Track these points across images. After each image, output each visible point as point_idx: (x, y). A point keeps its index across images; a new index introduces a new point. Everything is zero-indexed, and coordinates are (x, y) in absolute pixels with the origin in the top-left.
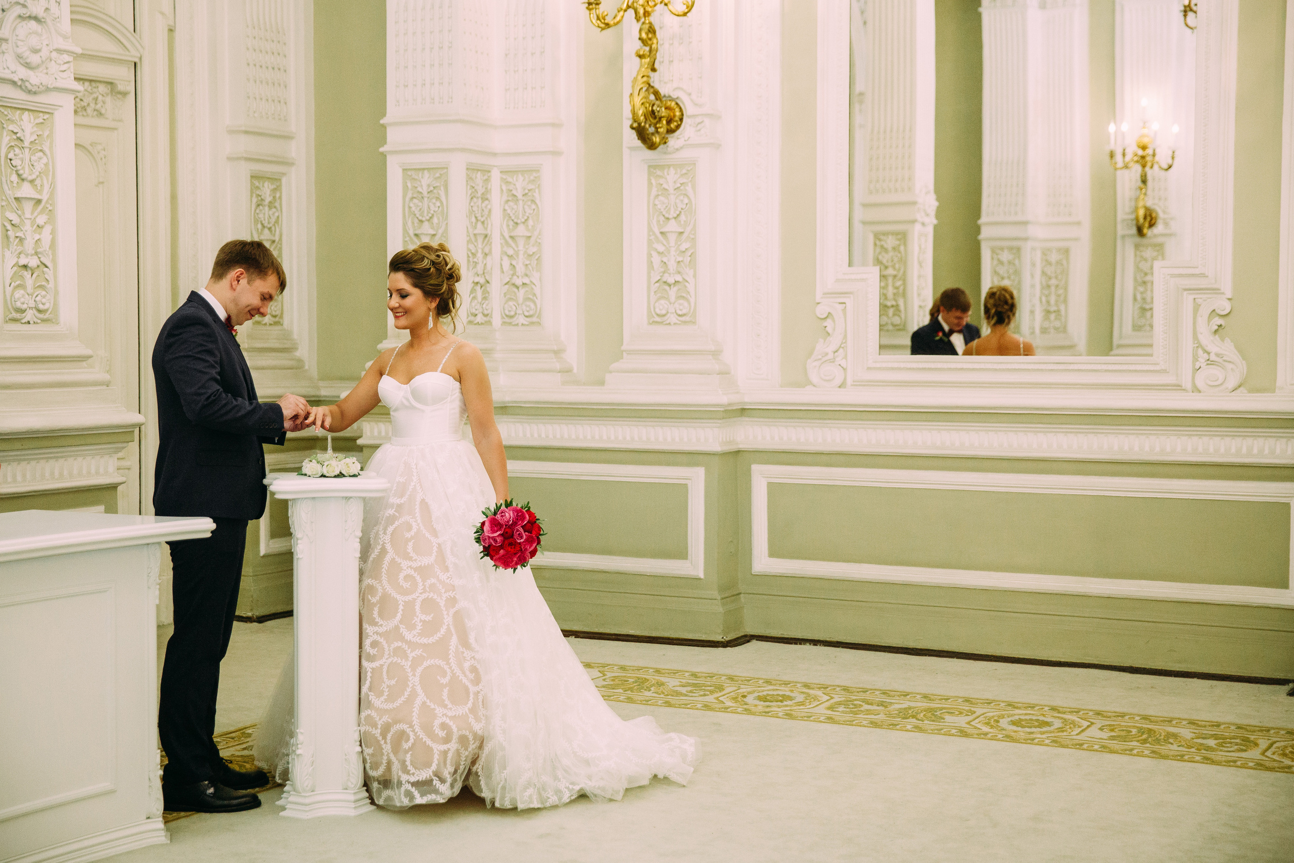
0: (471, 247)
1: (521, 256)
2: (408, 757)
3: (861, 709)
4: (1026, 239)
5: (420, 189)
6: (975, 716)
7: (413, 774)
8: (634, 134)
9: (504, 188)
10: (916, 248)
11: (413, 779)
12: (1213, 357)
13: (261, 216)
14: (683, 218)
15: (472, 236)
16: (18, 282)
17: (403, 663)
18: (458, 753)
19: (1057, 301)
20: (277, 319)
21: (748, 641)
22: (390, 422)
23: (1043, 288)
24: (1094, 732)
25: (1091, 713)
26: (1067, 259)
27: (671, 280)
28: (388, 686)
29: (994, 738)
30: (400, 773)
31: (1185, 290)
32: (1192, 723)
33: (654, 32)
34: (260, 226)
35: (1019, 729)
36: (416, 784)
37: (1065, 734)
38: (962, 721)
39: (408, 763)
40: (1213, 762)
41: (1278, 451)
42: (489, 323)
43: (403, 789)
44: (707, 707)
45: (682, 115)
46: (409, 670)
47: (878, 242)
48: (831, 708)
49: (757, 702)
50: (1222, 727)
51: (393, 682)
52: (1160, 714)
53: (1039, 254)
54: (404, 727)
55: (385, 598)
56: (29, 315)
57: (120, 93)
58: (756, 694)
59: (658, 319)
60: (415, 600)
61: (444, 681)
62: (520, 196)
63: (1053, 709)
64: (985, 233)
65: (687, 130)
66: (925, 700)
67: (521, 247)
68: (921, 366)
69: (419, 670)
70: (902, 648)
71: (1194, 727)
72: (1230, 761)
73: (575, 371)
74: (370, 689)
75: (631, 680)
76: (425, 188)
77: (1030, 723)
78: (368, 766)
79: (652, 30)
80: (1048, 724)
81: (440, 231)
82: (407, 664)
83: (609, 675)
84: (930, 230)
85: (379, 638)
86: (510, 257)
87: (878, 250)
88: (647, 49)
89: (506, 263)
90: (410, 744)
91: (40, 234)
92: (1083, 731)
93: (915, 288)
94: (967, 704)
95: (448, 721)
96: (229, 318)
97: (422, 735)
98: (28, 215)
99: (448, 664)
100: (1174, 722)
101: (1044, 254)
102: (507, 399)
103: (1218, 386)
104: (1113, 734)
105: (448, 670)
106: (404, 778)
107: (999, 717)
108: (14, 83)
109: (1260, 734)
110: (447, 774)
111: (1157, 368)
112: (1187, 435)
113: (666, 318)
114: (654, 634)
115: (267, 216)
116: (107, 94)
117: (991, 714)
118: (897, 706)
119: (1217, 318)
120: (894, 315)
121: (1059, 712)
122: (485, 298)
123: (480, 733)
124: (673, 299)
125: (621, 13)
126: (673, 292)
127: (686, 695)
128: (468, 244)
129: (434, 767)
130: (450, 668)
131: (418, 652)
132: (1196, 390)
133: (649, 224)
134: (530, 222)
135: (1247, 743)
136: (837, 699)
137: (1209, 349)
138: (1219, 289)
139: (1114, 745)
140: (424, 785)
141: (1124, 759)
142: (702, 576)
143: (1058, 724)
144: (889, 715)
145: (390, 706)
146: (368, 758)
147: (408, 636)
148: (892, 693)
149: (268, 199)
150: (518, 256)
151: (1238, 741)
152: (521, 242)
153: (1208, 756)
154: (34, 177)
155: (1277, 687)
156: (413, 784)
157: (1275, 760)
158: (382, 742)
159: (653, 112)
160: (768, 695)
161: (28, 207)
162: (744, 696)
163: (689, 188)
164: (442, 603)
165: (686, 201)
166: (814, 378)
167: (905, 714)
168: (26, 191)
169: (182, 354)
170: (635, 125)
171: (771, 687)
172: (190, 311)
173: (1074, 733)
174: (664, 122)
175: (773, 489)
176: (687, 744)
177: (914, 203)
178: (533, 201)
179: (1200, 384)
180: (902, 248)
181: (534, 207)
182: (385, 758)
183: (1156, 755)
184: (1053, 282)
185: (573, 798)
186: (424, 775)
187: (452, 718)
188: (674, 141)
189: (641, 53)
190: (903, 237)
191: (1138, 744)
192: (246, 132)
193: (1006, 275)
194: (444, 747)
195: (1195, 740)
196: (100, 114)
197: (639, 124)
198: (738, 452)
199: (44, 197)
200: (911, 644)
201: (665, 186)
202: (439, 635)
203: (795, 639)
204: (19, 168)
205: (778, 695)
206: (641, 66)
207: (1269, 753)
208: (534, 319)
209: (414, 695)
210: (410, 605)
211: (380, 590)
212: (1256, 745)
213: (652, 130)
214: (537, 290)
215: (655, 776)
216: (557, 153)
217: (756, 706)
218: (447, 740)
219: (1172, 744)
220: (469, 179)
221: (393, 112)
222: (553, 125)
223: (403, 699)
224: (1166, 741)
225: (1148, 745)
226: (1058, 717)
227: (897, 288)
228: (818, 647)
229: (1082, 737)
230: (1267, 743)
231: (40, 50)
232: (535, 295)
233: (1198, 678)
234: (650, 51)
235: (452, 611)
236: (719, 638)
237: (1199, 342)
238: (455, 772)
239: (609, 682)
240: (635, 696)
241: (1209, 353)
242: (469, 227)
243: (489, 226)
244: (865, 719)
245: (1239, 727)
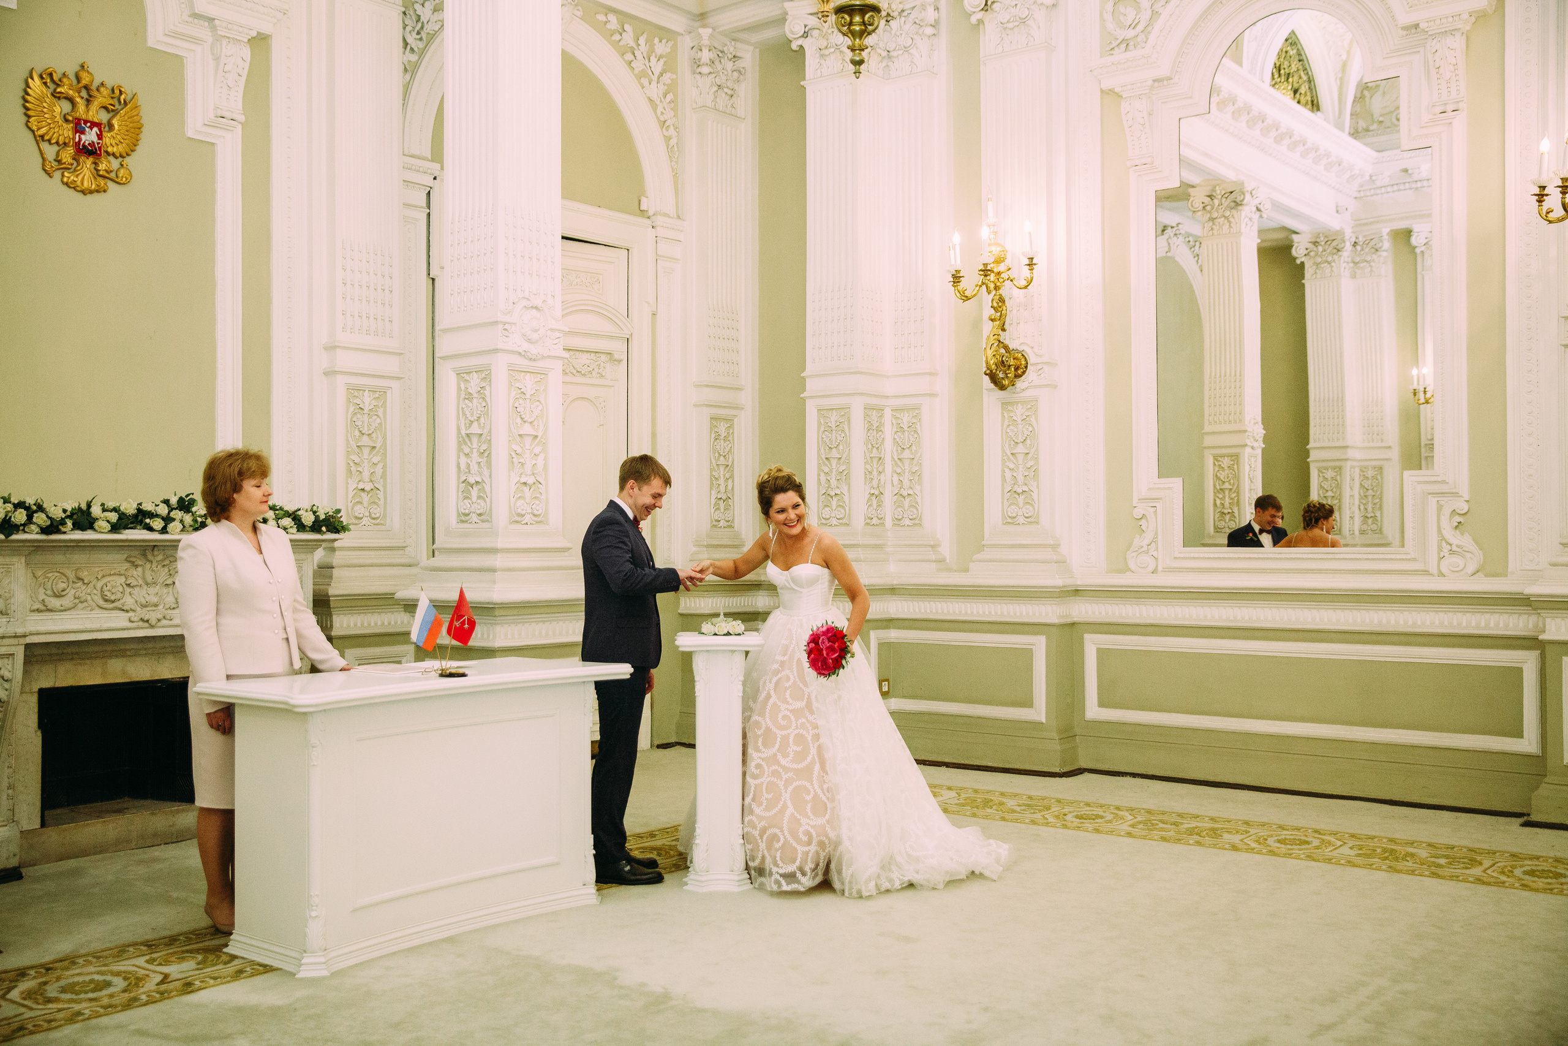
0: (868, 467)
1: (907, 474)
2: (778, 855)
3: (1157, 827)
4: (1346, 460)
5: (830, 424)
6: (1248, 835)
7: (782, 867)
8: (987, 379)
9: (894, 422)
10: (1247, 468)
11: (781, 871)
12: (1454, 548)
13: (718, 447)
14: (1028, 442)
15: (868, 458)
16: (520, 495)
17: (779, 782)
18: (817, 853)
19: (1373, 508)
20: (729, 524)
21: (1081, 773)
22: (778, 596)
23: (1361, 498)
24: (1346, 850)
25: (1347, 835)
26: (1381, 473)
27: (1020, 490)
28: (766, 799)
29: (1259, 853)
30: (772, 866)
31: (1430, 494)
32: (1430, 845)
33: (1004, 302)
34: (717, 455)
35: (1283, 846)
36: (784, 876)
37: (1320, 850)
38: (1236, 839)
39: (778, 859)
40: (1438, 876)
41: (1511, 625)
42: (883, 524)
43: (773, 878)
44: (1033, 822)
45: (1027, 363)
46: (783, 788)
47: (1216, 463)
48: (1133, 826)
49: (1074, 819)
50: (1455, 849)
51: (770, 796)
52: (1406, 838)
53: (1357, 470)
54: (777, 831)
55: (768, 730)
56: (527, 518)
57: (616, 360)
58: (1075, 813)
59: (1010, 521)
60: (789, 734)
61: (808, 798)
62: (906, 428)
63: (1316, 831)
64: (1313, 456)
65: (1031, 375)
66: (1211, 822)
67: (907, 467)
68: (1236, 556)
69: (790, 788)
70: (1204, 781)
71: (1431, 848)
72: (1453, 876)
73: (948, 561)
74: (753, 800)
75: (979, 800)
76: (833, 423)
77: (1293, 842)
78: (748, 857)
79: (1002, 300)
80: (1307, 843)
81: (845, 456)
82: (781, 784)
83: (963, 796)
84: (1259, 452)
85: (761, 762)
86: (899, 474)
87: (1217, 469)
88: (999, 314)
89: (896, 479)
90: (780, 844)
91: (536, 460)
92: (1335, 849)
93: (1247, 499)
94: (1245, 826)
95: (810, 829)
96: (635, 518)
97: (789, 838)
98: (528, 447)
99: (812, 785)
100: (1415, 845)
101: (1362, 471)
102: (895, 582)
103: (1462, 570)
104: (1360, 852)
105: (812, 790)
106: (775, 869)
107: (1268, 836)
108: (520, 353)
109: (1487, 855)
110: (808, 868)
111: (1408, 557)
112: (1434, 611)
113: (1016, 519)
114: (1007, 766)
115: (722, 446)
116: (607, 362)
117: (1262, 834)
118: (1186, 826)
119: (1457, 517)
120: (1230, 520)
121: (1320, 834)
122: (879, 506)
123: (834, 838)
124: (1021, 505)
125: (978, 288)
126: (1021, 500)
127: (1020, 813)
128: (865, 465)
129: (798, 863)
130: (813, 788)
131: (790, 775)
132: (1441, 574)
133: (1003, 447)
134: (914, 448)
135: (1473, 862)
136: (1139, 819)
137: (1451, 541)
138: (1457, 493)
139: (1359, 861)
140: (790, 877)
141: (1364, 871)
142: (1044, 721)
143: (1316, 843)
144: (1178, 832)
145: (767, 814)
146: (748, 851)
147: (783, 762)
148: (1185, 816)
149: (724, 434)
150: (904, 474)
151: (1465, 860)
152: (907, 462)
153: (1437, 872)
154: (532, 419)
155: (1513, 819)
156: (781, 875)
157: (1493, 877)
158: (760, 841)
159: (1003, 362)
160: (1084, 814)
161: (528, 440)
162: (1065, 815)
163: (1033, 419)
164: (809, 738)
165: (1031, 429)
166: (1132, 566)
167: (1191, 832)
168: (527, 429)
169: (605, 545)
170: (988, 372)
171: (1088, 808)
172: (609, 514)
173: (1328, 850)
174: (1013, 369)
175: (1103, 654)
176: (1003, 850)
177: (1245, 431)
178: (916, 432)
179: (1444, 569)
180: (1235, 467)
181: (916, 436)
182: (760, 853)
183: (1392, 869)
184: (1370, 492)
185: (904, 886)
186: (790, 868)
187: (813, 827)
188: (1020, 384)
189: (993, 317)
190: (1236, 458)
191: (1379, 860)
192: (707, 386)
193: (1329, 489)
194: (806, 849)
195: (1429, 859)
196: (602, 376)
197: (991, 371)
198: (1073, 624)
199: (540, 434)
200: (1211, 779)
201: (1015, 418)
202: (806, 762)
203: (1119, 772)
204: (522, 413)
205: (1093, 814)
206: (993, 327)
207: (1489, 872)
208: (917, 522)
209: (785, 807)
210: (785, 738)
211: (764, 726)
212: (1481, 864)
213: (1001, 375)
214: (919, 499)
215: (973, 872)
216: (933, 395)
217: (1072, 822)
218: (809, 843)
219: (1408, 861)
220: (866, 415)
221: (810, 367)
222: (930, 374)
223: (777, 809)
224: (1404, 859)
225: (1387, 861)
226: (1318, 838)
227: (1232, 499)
228: (1137, 779)
229: (1335, 853)
230: (1491, 862)
231: (538, 330)
232: (917, 503)
233: (1447, 810)
234: (1001, 316)
235: (816, 744)
236: (1057, 770)
237: (1442, 536)
238: (816, 868)
239: (962, 801)
240: (980, 812)
241: (1451, 545)
242: (866, 452)
243: (883, 451)
244: (1157, 835)
245: (1470, 850)
